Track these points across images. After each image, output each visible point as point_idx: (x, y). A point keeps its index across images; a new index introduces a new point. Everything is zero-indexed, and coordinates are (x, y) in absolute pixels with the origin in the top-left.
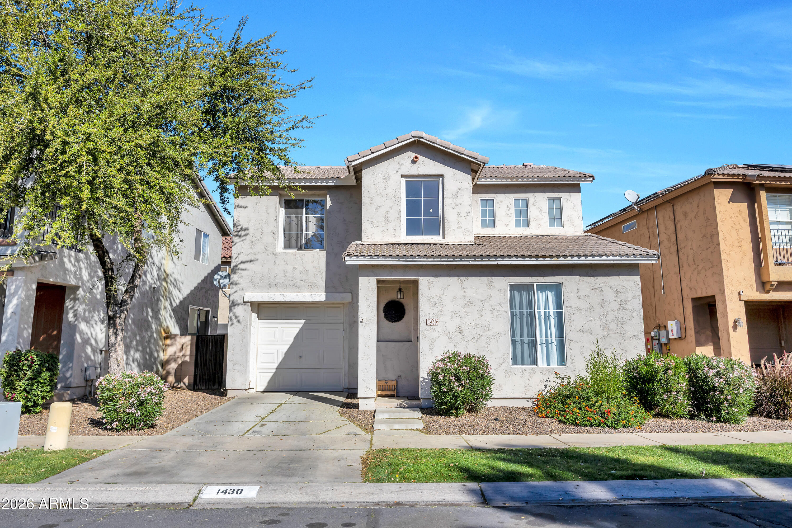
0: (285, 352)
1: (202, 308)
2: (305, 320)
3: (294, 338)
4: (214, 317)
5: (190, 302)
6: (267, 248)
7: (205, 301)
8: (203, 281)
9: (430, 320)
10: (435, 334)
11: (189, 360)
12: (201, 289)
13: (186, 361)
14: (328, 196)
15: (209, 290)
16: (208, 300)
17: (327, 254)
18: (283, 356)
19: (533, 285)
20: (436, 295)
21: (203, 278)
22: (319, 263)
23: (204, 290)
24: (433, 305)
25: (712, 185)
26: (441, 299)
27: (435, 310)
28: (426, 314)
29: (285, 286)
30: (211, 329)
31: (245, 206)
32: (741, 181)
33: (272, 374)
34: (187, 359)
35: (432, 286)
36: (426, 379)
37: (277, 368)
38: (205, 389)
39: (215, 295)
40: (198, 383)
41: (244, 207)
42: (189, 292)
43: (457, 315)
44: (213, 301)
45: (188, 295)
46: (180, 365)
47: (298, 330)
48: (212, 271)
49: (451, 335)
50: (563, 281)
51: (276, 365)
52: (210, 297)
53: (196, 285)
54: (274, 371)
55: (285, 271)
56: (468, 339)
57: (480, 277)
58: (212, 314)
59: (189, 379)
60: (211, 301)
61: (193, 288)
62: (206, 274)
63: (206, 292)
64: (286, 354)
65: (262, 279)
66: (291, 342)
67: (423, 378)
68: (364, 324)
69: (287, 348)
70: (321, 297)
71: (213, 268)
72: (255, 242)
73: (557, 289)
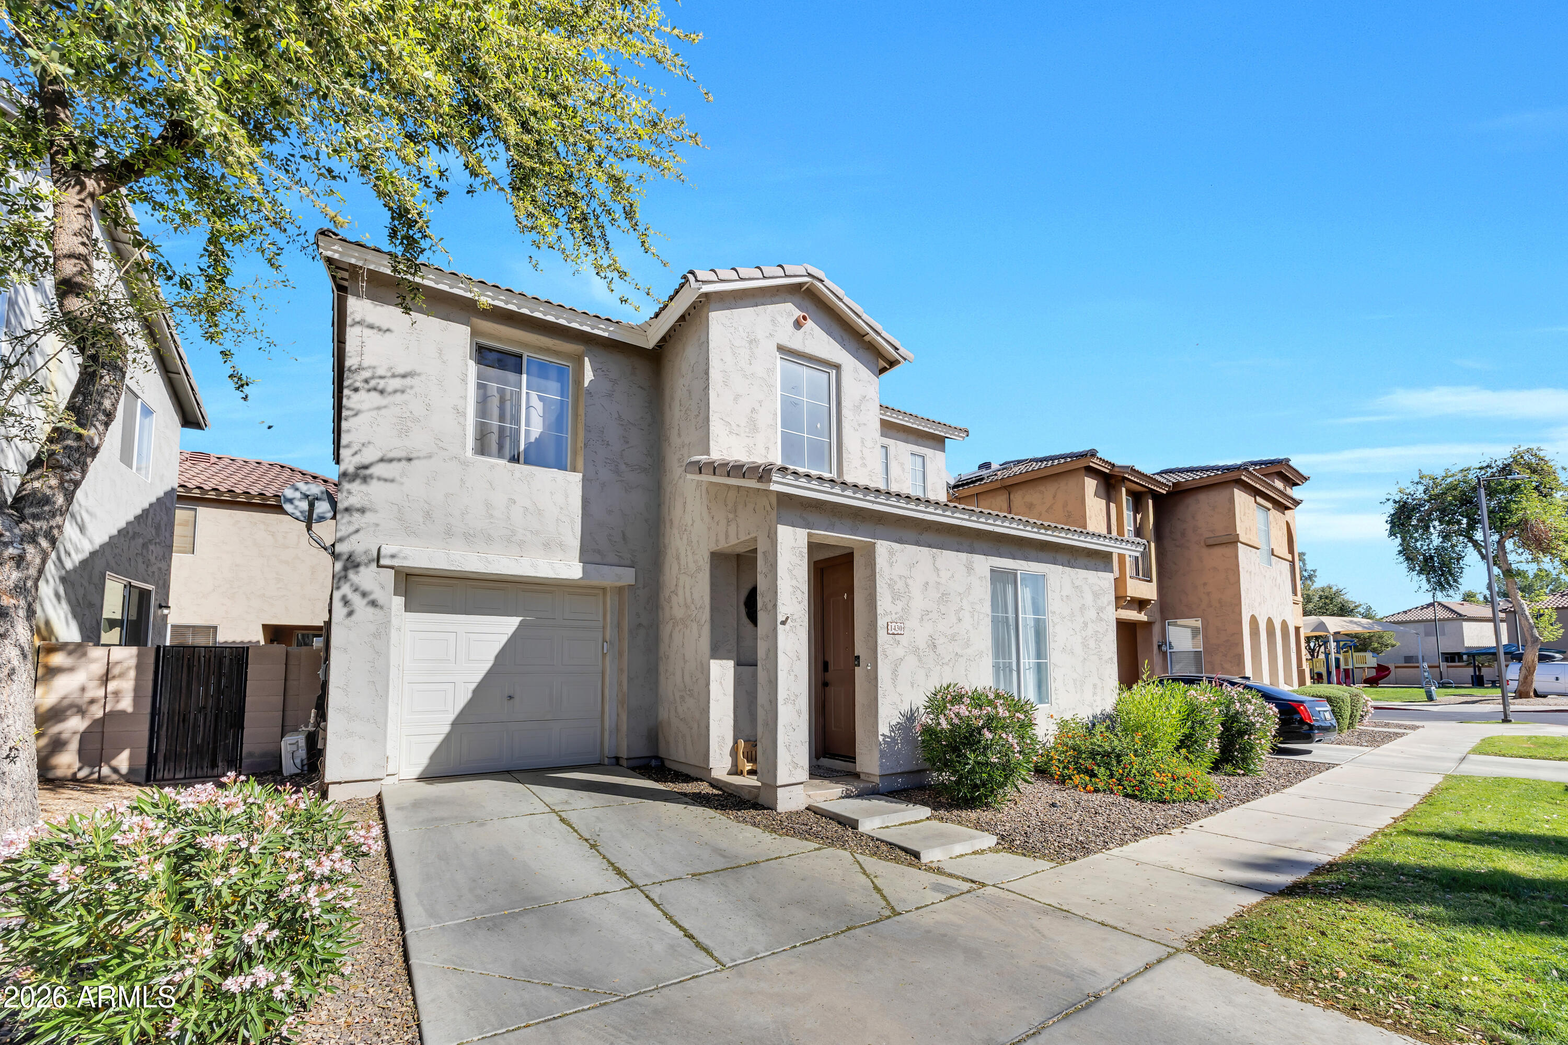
0: (473, 686)
1: (134, 583)
2: (521, 618)
3: (497, 657)
4: (161, 607)
5: (108, 564)
6: (441, 444)
7: (142, 567)
8: (138, 518)
9: (894, 624)
10: (900, 652)
11: (130, 710)
12: (133, 538)
13: (123, 713)
14: (586, 359)
15: (150, 541)
16: (148, 564)
17: (585, 480)
18: (470, 695)
19: (1016, 575)
20: (900, 577)
21: (138, 511)
22: (567, 496)
23: (141, 541)
24: (896, 597)
25: (1083, 472)
26: (907, 585)
27: (900, 605)
28: (886, 614)
29: (489, 539)
30: (153, 633)
31: (385, 327)
32: (1107, 471)
33: (440, 738)
34: (126, 704)
35: (894, 559)
36: (888, 737)
37: (454, 724)
38: (185, 778)
39: (164, 557)
40: (160, 765)
41: (380, 329)
42: (106, 539)
43: (928, 617)
44: (160, 569)
45: (103, 547)
46: (100, 724)
47: (504, 639)
48: (158, 499)
49: (921, 654)
50: (1047, 571)
51: (452, 717)
52: (153, 559)
53: (122, 524)
54: (446, 729)
55: (488, 505)
56: (944, 661)
57: (958, 551)
58: (156, 600)
59: (131, 758)
60: (154, 568)
61: (115, 532)
62: (146, 506)
63: (145, 545)
64: (475, 691)
65: (428, 515)
66: (488, 665)
67: (883, 735)
68: (787, 626)
69: (479, 677)
70: (572, 570)
71: (161, 494)
72: (409, 424)
73: (1038, 582)
